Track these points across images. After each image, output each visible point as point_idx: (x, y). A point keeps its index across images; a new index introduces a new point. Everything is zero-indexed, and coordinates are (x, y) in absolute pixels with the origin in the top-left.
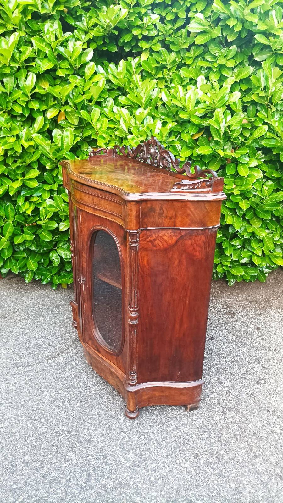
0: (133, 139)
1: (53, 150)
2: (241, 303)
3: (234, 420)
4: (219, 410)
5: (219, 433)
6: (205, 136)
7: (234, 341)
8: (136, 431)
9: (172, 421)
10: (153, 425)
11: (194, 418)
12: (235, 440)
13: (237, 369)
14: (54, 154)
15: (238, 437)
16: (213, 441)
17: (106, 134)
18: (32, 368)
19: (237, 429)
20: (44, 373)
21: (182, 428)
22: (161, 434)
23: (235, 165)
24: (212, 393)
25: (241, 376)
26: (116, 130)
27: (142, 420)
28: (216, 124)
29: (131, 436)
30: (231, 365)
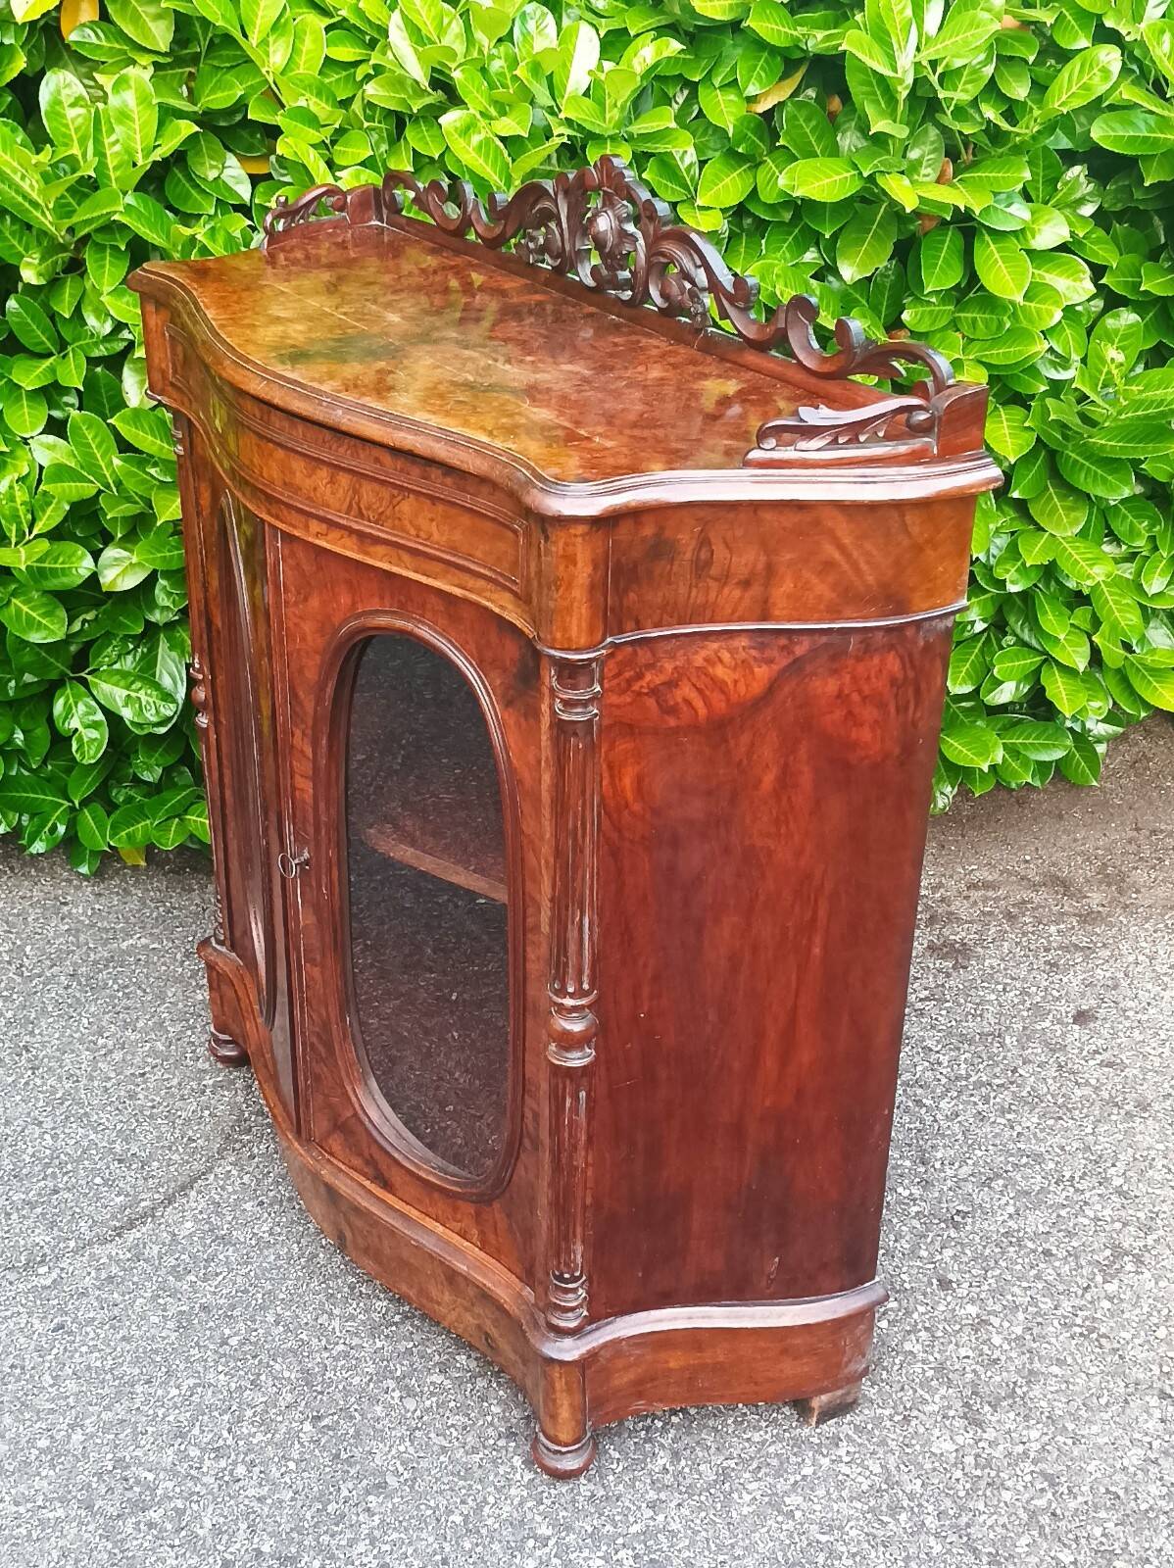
0: (467, 130)
1: (59, 189)
2: (990, 893)
3: (1020, 1449)
4: (950, 1407)
5: (962, 1508)
6: (811, 93)
7: (979, 1085)
8: (590, 1530)
9: (747, 1475)
10: (663, 1496)
11: (842, 1452)
12: (1035, 1533)
13: (1010, 1216)
14: (63, 210)
15: (1045, 1520)
16: (938, 1548)
17: (319, 95)
18: (54, 1275)
19: (1039, 1487)
20: (116, 1295)
21: (793, 1500)
22: (704, 1534)
23: (960, 242)
24: (909, 1332)
25: (1030, 1245)
26: (368, 78)
27: (611, 1478)
28: (876, 49)
29: (572, 1557)
30: (982, 1196)
